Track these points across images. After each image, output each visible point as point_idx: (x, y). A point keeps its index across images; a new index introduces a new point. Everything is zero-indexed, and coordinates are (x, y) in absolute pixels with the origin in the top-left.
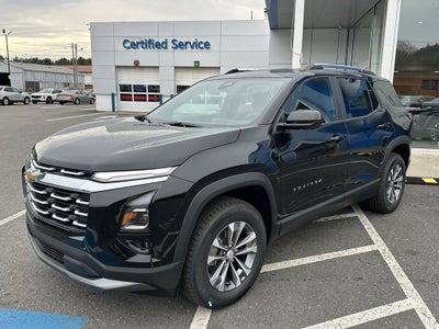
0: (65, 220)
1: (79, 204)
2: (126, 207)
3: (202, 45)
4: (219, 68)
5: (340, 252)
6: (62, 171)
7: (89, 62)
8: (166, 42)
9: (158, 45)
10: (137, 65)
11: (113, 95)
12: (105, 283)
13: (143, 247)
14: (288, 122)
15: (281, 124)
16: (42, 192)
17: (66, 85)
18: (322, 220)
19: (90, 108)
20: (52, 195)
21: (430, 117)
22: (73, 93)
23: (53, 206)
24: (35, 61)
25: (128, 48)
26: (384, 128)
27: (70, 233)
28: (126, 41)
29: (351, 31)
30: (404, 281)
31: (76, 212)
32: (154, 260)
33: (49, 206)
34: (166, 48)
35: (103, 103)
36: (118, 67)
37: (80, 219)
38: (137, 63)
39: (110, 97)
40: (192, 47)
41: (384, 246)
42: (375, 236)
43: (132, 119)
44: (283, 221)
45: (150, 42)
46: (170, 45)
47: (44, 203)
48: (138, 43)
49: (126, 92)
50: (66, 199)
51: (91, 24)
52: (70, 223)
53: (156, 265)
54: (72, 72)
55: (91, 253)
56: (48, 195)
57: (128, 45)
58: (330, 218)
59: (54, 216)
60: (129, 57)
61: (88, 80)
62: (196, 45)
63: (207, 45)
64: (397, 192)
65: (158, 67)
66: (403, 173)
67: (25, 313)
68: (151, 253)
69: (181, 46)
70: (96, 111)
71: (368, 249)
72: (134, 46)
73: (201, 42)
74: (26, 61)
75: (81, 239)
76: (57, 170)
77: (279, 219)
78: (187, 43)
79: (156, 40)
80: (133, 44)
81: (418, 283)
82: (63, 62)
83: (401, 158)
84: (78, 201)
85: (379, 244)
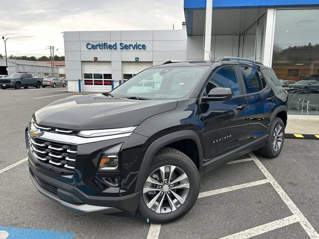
0: (58, 164)
1: (69, 153)
2: (102, 155)
3: (140, 47)
4: (152, 62)
5: (245, 185)
6: (57, 130)
7: (63, 59)
8: (116, 45)
9: (110, 47)
10: (96, 60)
11: (79, 81)
12: (87, 208)
13: (114, 182)
14: (209, 96)
15: (205, 97)
16: (42, 145)
17: (46, 74)
18: (229, 163)
19: (63, 90)
20: (49, 147)
21: (295, 94)
22: (51, 79)
23: (50, 154)
24: (24, 58)
25: (90, 49)
26: (270, 101)
27: (63, 173)
28: (88, 44)
29: (242, 37)
30: (289, 203)
31: (67, 158)
32: (122, 191)
33: (47, 154)
34: (116, 49)
35: (72, 86)
36: (83, 62)
37: (69, 163)
38: (96, 59)
39: (78, 82)
40: (134, 48)
41: (274, 180)
42: (266, 173)
43: (101, 95)
44: (206, 164)
45: (105, 44)
46: (119, 47)
47: (43, 152)
48: (97, 45)
49: (88, 79)
50: (60, 149)
51: (64, 32)
52: (62, 166)
53: (123, 194)
54: (50, 65)
55: (77, 187)
56: (46, 147)
57: (90, 47)
58: (235, 162)
59: (50, 162)
60: (90, 55)
61: (61, 71)
62: (136, 47)
63: (144, 47)
64: (279, 143)
65: (110, 62)
66: (283, 130)
67: (29, 230)
68: (119, 186)
69: (126, 47)
70: (68, 92)
71: (263, 182)
72: (94, 47)
73: (140, 45)
74: (18, 58)
75: (70, 177)
76: (52, 130)
77: (204, 162)
78: (130, 45)
79: (109, 43)
80: (93, 46)
81: (299, 204)
82: (44, 59)
83: (281, 121)
84: (68, 151)
85: (270, 179)
